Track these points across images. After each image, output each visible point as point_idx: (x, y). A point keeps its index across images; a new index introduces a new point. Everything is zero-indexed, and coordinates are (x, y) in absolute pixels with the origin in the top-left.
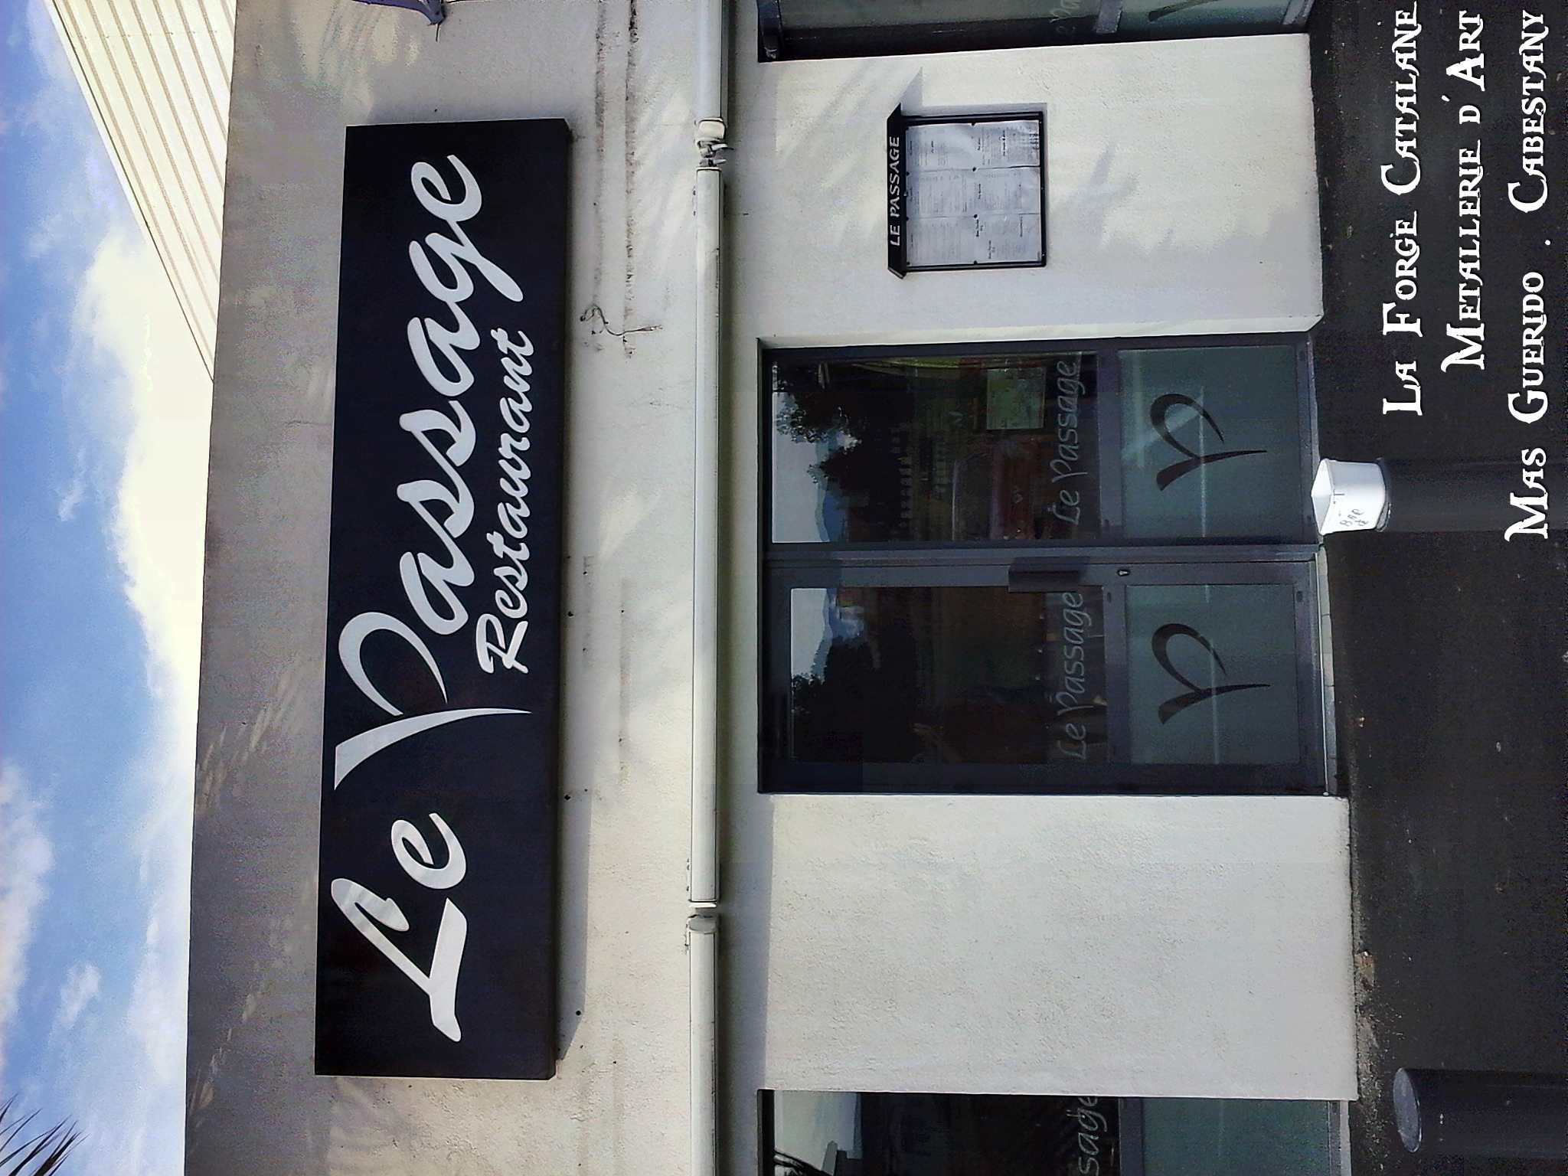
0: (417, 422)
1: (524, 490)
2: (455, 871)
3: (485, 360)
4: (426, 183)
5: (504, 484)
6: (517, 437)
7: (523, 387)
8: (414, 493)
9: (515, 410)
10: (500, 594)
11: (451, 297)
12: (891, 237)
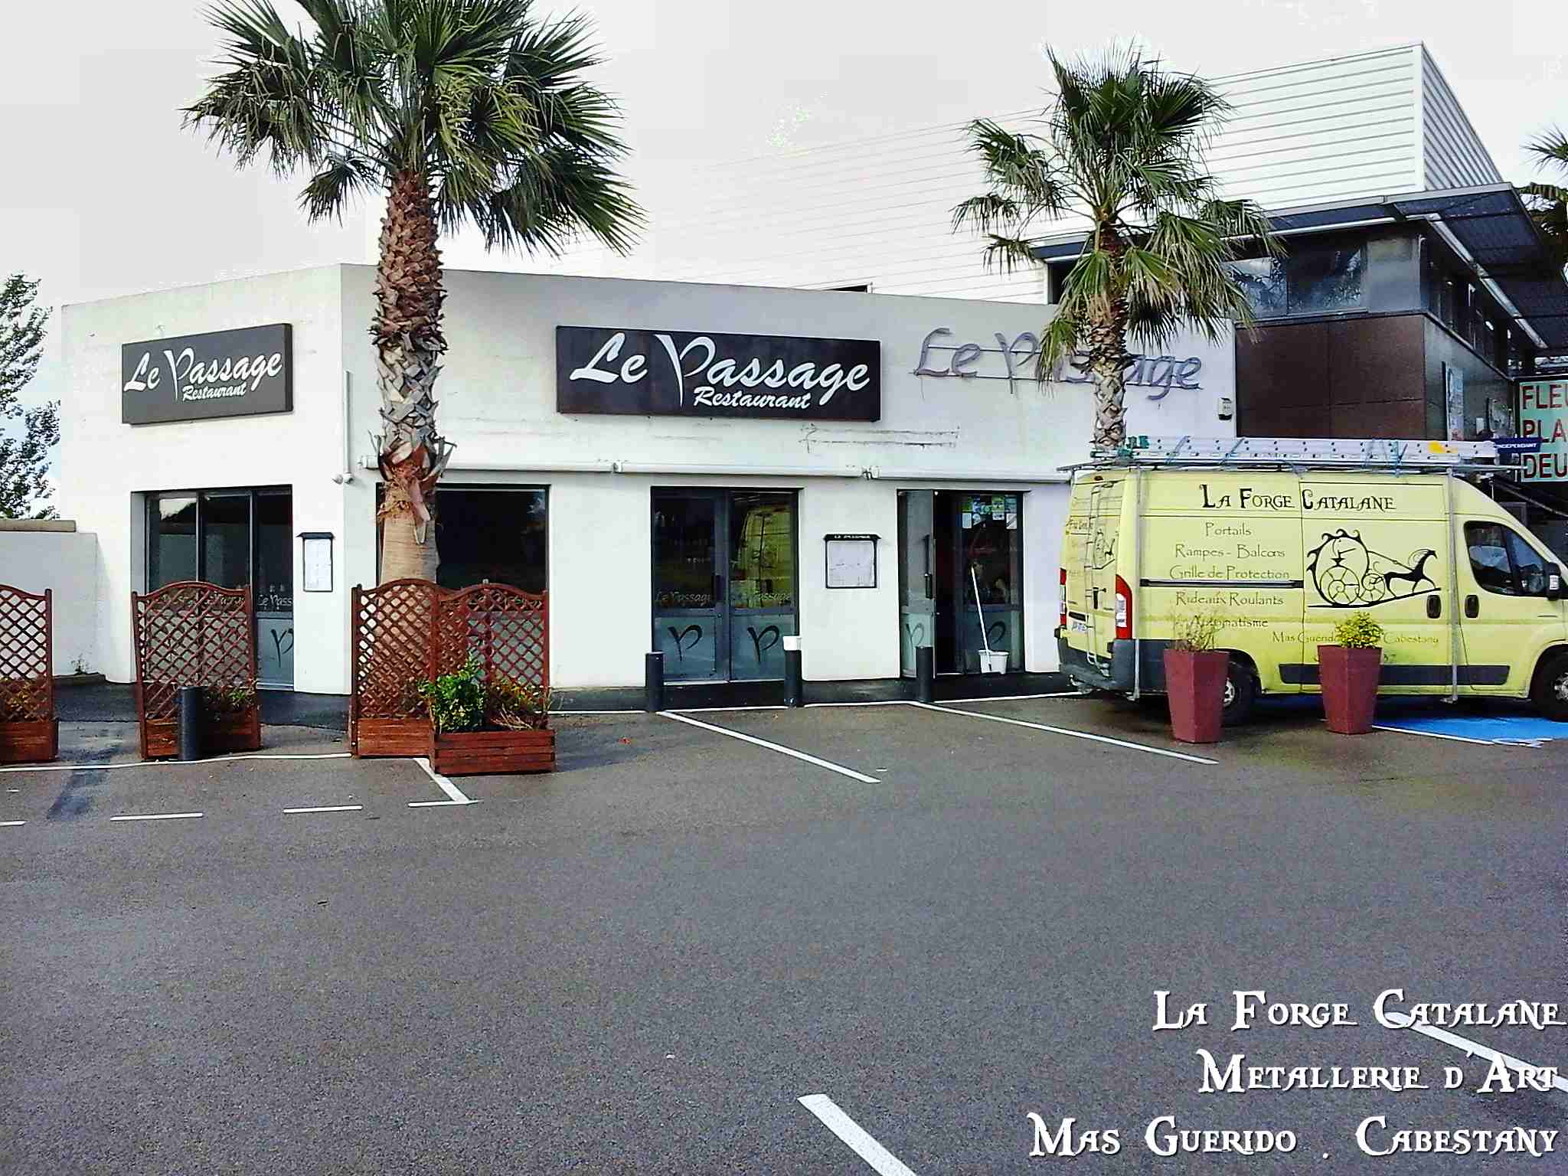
0: (779, 366)
1: (756, 404)
2: (628, 378)
3: (800, 391)
4: (860, 370)
5: (758, 397)
6: (774, 402)
7: (790, 404)
8: (755, 365)
9: (783, 402)
10: (721, 395)
11: (821, 379)
12: (837, 535)
